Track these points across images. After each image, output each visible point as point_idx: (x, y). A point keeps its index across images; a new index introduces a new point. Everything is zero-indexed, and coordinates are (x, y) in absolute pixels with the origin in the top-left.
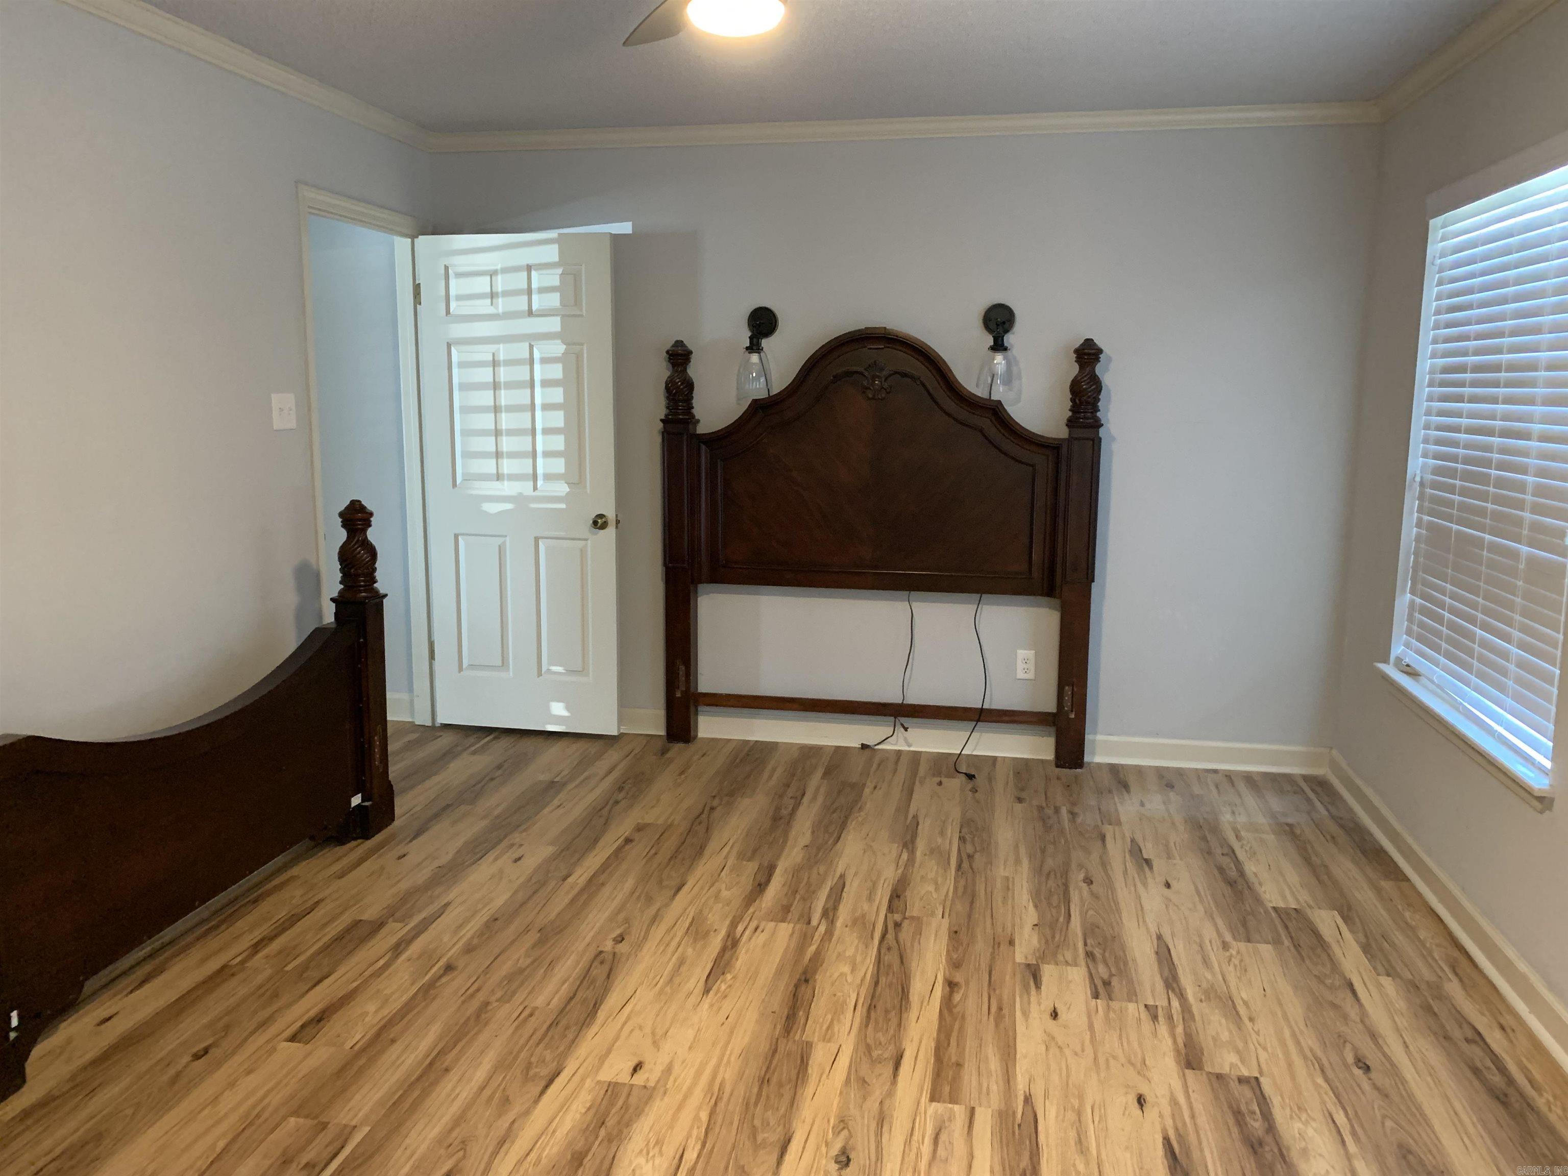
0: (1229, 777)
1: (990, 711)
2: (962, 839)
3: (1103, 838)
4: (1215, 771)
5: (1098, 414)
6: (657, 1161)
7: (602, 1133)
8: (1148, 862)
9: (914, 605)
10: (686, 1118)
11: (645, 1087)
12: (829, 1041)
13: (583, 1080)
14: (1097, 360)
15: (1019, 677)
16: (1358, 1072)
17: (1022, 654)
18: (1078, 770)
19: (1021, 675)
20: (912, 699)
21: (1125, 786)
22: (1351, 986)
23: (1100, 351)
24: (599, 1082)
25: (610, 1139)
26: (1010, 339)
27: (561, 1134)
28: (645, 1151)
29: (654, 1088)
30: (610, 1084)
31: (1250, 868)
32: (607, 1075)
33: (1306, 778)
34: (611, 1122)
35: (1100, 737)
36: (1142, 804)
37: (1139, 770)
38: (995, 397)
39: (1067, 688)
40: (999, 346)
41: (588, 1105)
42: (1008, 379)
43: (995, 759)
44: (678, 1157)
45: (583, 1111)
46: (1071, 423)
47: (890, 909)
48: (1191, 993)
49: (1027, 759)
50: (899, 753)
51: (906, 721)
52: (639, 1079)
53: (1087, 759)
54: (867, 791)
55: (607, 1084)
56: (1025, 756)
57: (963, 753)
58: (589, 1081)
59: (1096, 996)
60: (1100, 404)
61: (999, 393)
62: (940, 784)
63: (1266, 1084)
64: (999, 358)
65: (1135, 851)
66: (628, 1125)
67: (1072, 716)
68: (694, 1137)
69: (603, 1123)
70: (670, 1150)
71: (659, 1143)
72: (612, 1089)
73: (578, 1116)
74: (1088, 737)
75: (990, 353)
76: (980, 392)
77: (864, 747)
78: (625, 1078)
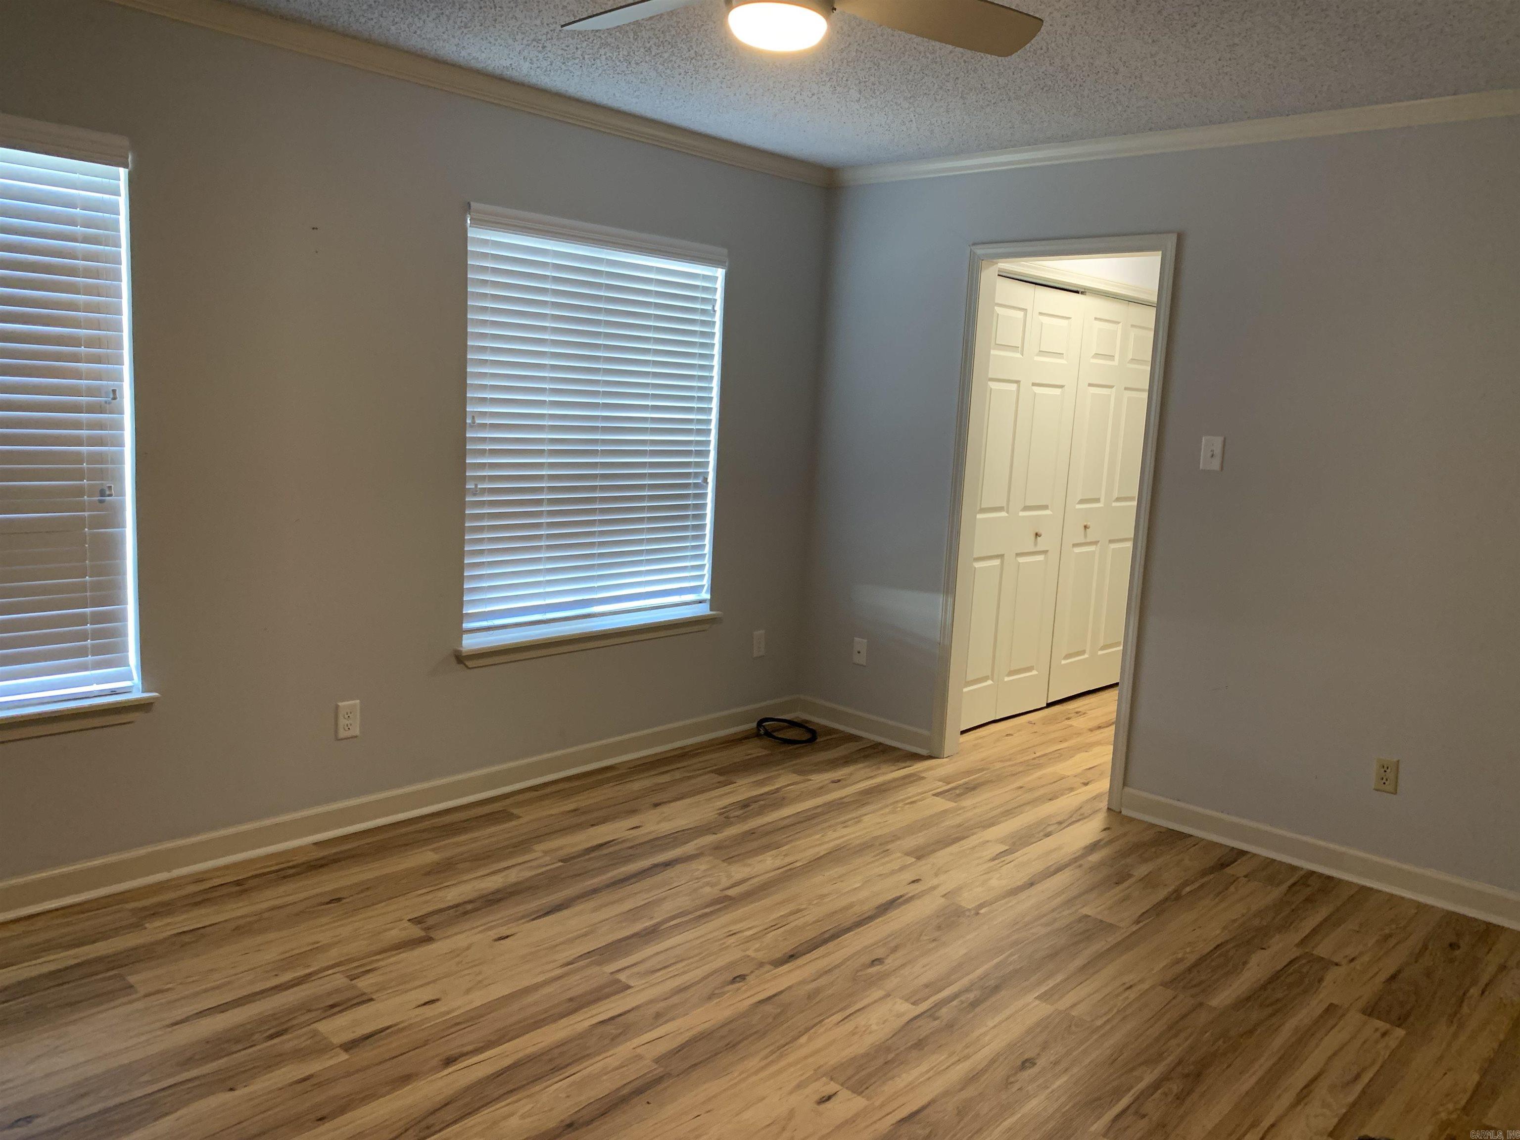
6: (863, 1023)
7: (891, 1056)
10: (819, 1043)
11: (832, 1079)
13: (882, 1106)
24: (868, 1099)
25: (888, 1050)
27: (924, 1067)
28: (868, 1031)
29: (824, 1075)
30: (860, 1094)
32: (859, 1103)
34: (880, 1061)
41: (890, 1082)
44: (846, 1020)
45: (897, 1079)
52: (833, 1087)
55: (864, 1094)
58: (877, 1103)
66: (867, 1054)
68: (824, 1028)
69: (886, 1063)
70: (849, 1026)
71: (853, 1033)
72: (859, 1087)
73: (904, 1075)
78: (845, 1094)
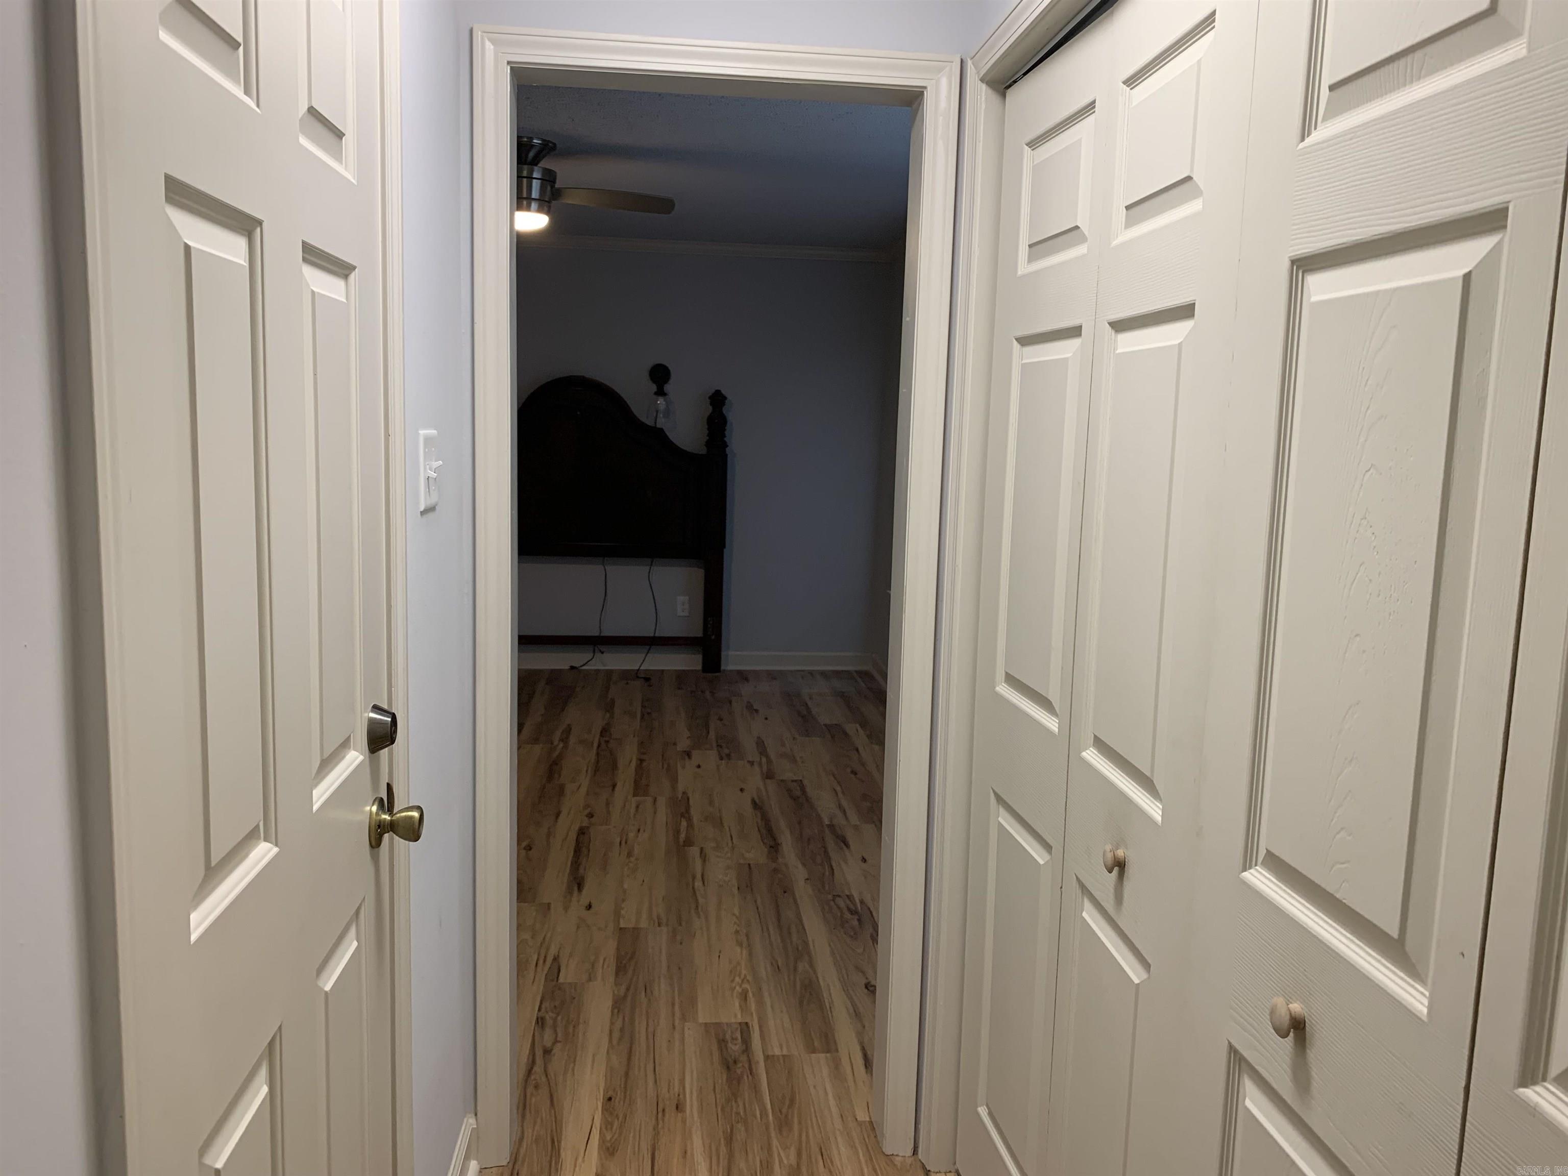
0: (811, 673)
1: (660, 638)
2: (643, 707)
3: (730, 702)
4: (803, 671)
5: (725, 439)
8: (757, 711)
9: (608, 568)
12: (574, 782)
14: (724, 404)
15: (678, 614)
16: (852, 776)
17: (681, 599)
18: (717, 674)
19: (680, 613)
20: (606, 633)
21: (747, 680)
22: (857, 750)
23: (725, 398)
26: (668, 388)
31: (814, 711)
33: (856, 672)
35: (731, 653)
36: (756, 687)
37: (755, 672)
38: (658, 426)
39: (709, 619)
40: (661, 392)
42: (667, 413)
43: (663, 671)
46: (708, 444)
47: (602, 735)
48: (773, 756)
49: (684, 671)
50: (598, 671)
51: (603, 648)
53: (723, 668)
54: (578, 689)
56: (683, 668)
57: (641, 668)
59: (721, 759)
60: (727, 433)
61: (661, 423)
62: (627, 683)
63: (806, 782)
64: (660, 401)
65: (750, 707)
67: (713, 637)
74: (723, 654)
75: (655, 397)
76: (649, 422)
77: (572, 668)
